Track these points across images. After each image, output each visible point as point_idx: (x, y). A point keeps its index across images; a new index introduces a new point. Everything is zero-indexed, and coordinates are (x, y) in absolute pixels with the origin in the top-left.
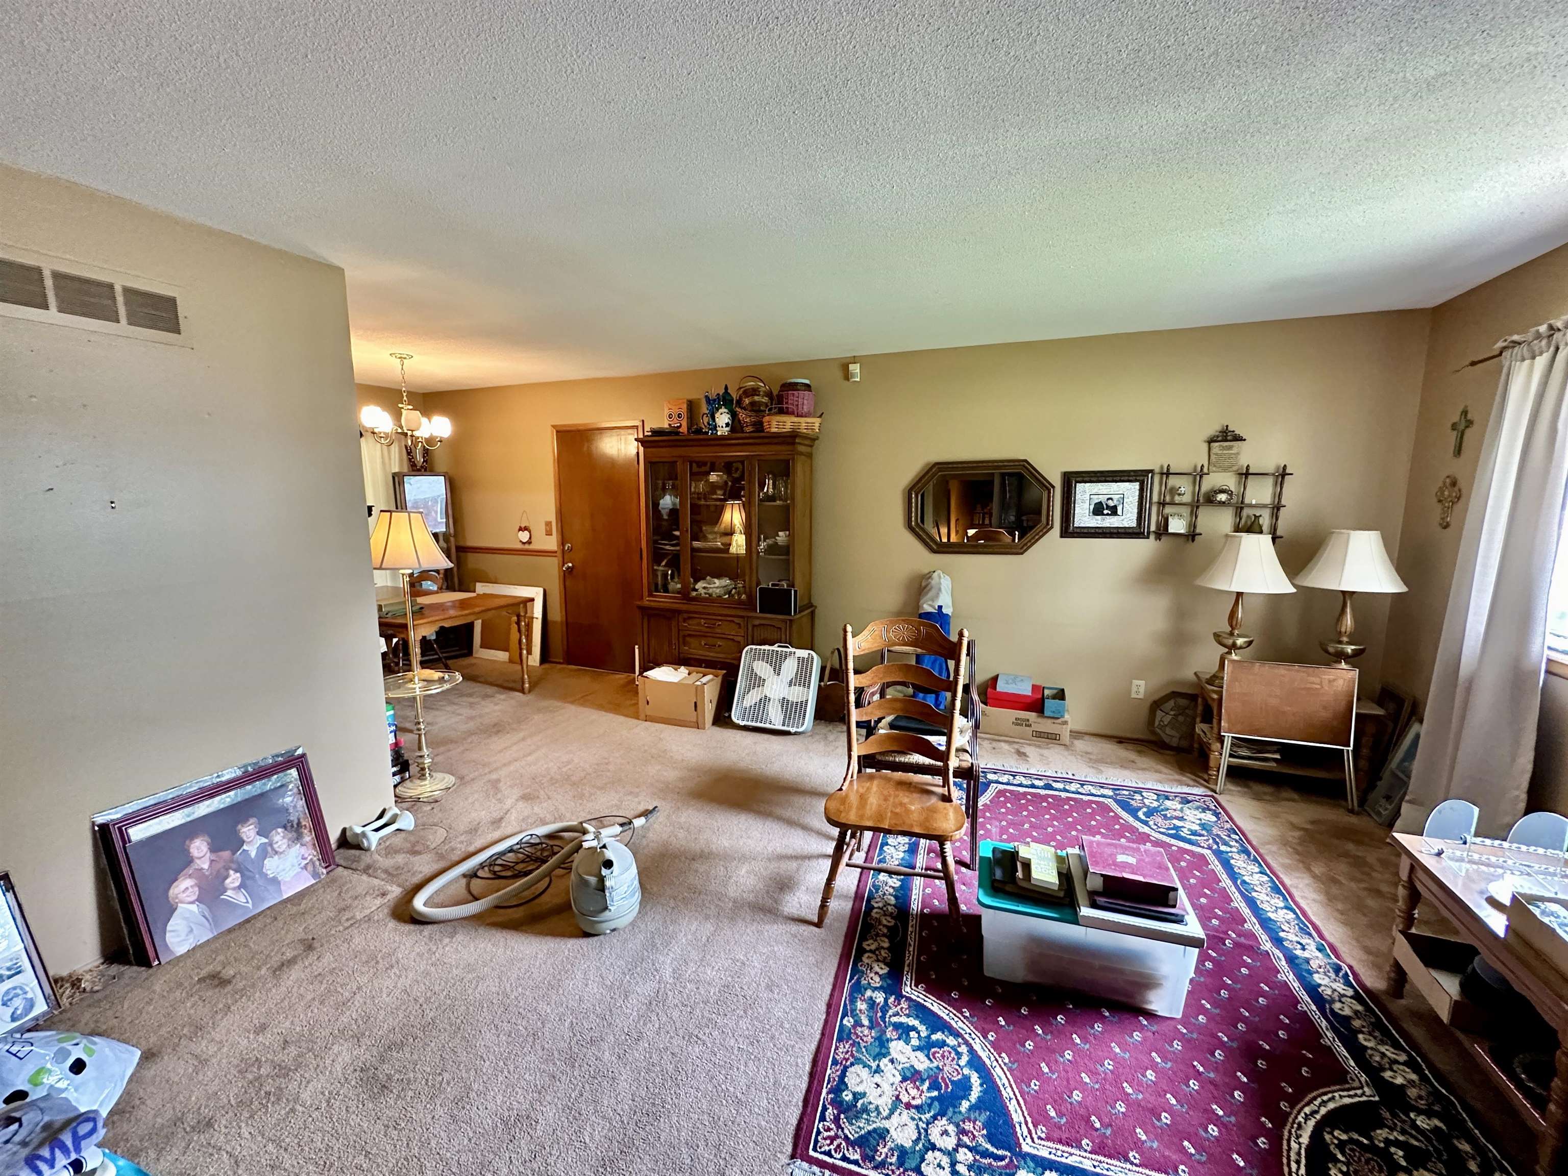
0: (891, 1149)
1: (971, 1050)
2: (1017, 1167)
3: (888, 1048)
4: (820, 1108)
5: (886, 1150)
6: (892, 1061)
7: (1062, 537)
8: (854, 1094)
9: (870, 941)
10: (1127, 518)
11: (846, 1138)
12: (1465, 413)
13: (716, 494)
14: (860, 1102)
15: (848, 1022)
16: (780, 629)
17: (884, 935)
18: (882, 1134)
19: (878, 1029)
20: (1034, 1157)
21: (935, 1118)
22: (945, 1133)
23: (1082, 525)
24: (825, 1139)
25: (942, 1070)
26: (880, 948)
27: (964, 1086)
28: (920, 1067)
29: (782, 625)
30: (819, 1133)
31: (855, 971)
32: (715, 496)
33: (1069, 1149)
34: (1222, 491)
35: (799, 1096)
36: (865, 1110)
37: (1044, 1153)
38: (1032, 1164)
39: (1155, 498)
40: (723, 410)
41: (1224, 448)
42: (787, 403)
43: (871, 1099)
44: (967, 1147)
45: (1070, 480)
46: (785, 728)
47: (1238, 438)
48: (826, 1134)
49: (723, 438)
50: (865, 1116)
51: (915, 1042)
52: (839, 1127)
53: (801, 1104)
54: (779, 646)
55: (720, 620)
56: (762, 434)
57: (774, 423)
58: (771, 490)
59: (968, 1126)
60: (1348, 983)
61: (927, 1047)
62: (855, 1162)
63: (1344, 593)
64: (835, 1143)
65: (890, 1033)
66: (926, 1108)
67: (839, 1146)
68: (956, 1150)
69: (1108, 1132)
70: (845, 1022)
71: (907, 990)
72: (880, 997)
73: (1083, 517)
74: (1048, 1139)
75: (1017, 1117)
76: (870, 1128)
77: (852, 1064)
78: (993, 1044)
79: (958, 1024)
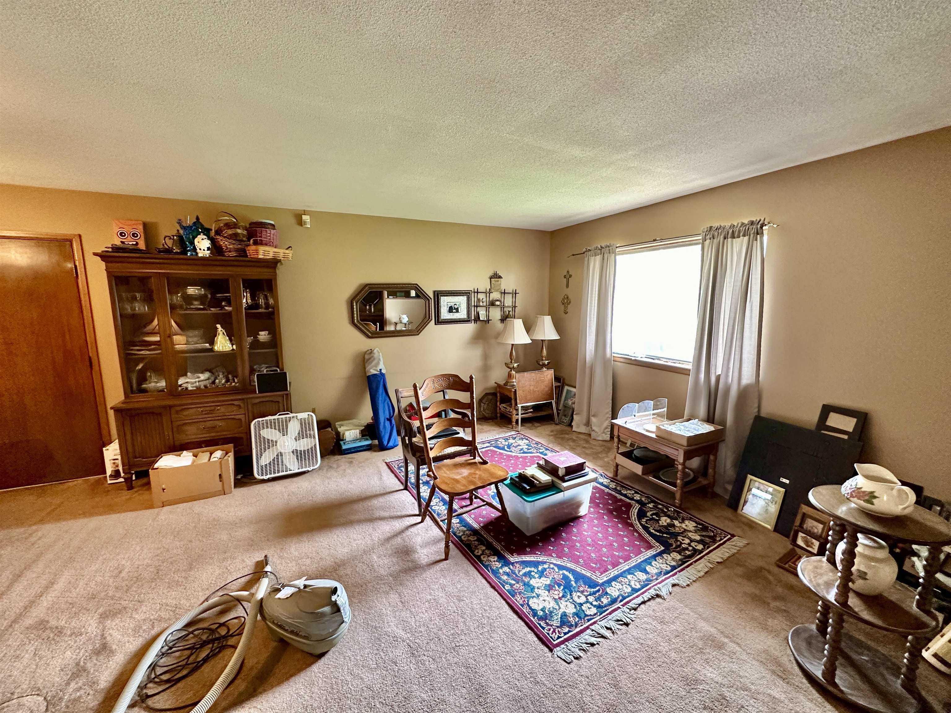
0: (573, 617)
1: (555, 564)
2: (605, 589)
3: (532, 585)
4: (538, 626)
5: (572, 619)
6: (538, 588)
7: (435, 324)
8: (542, 610)
9: (477, 551)
10: (462, 314)
11: (558, 627)
12: (568, 272)
13: (192, 304)
14: (546, 611)
15: (507, 587)
16: (278, 402)
17: (479, 545)
18: (564, 615)
19: (520, 581)
20: (605, 582)
21: (571, 595)
22: (579, 597)
23: (445, 318)
24: (552, 634)
25: (554, 578)
26: (483, 551)
27: (565, 577)
28: (548, 582)
29: (280, 399)
30: (548, 634)
31: (486, 567)
32: (192, 307)
33: (608, 573)
34: (498, 300)
35: (525, 629)
36: (551, 612)
37: (605, 579)
38: (607, 585)
39: (473, 305)
40: (202, 236)
41: (496, 281)
42: (261, 237)
43: (548, 607)
44: (589, 595)
45: (438, 295)
46: (301, 470)
47: (500, 277)
48: (551, 632)
49: (203, 259)
50: (553, 614)
51: (537, 576)
52: (551, 626)
53: (529, 631)
54: (279, 415)
55: (218, 406)
56: (246, 259)
57: (261, 252)
58: (249, 301)
59: (581, 589)
60: (606, 478)
61: (542, 574)
62: (569, 631)
63: (542, 340)
64: (557, 632)
65: (526, 580)
66: (565, 594)
67: (559, 631)
68: (587, 599)
69: (610, 559)
70: (507, 588)
71: (512, 559)
72: (506, 569)
73: (445, 314)
74: (602, 574)
75: (589, 574)
76: (560, 616)
77: (528, 601)
78: (557, 557)
79: (541, 559)
